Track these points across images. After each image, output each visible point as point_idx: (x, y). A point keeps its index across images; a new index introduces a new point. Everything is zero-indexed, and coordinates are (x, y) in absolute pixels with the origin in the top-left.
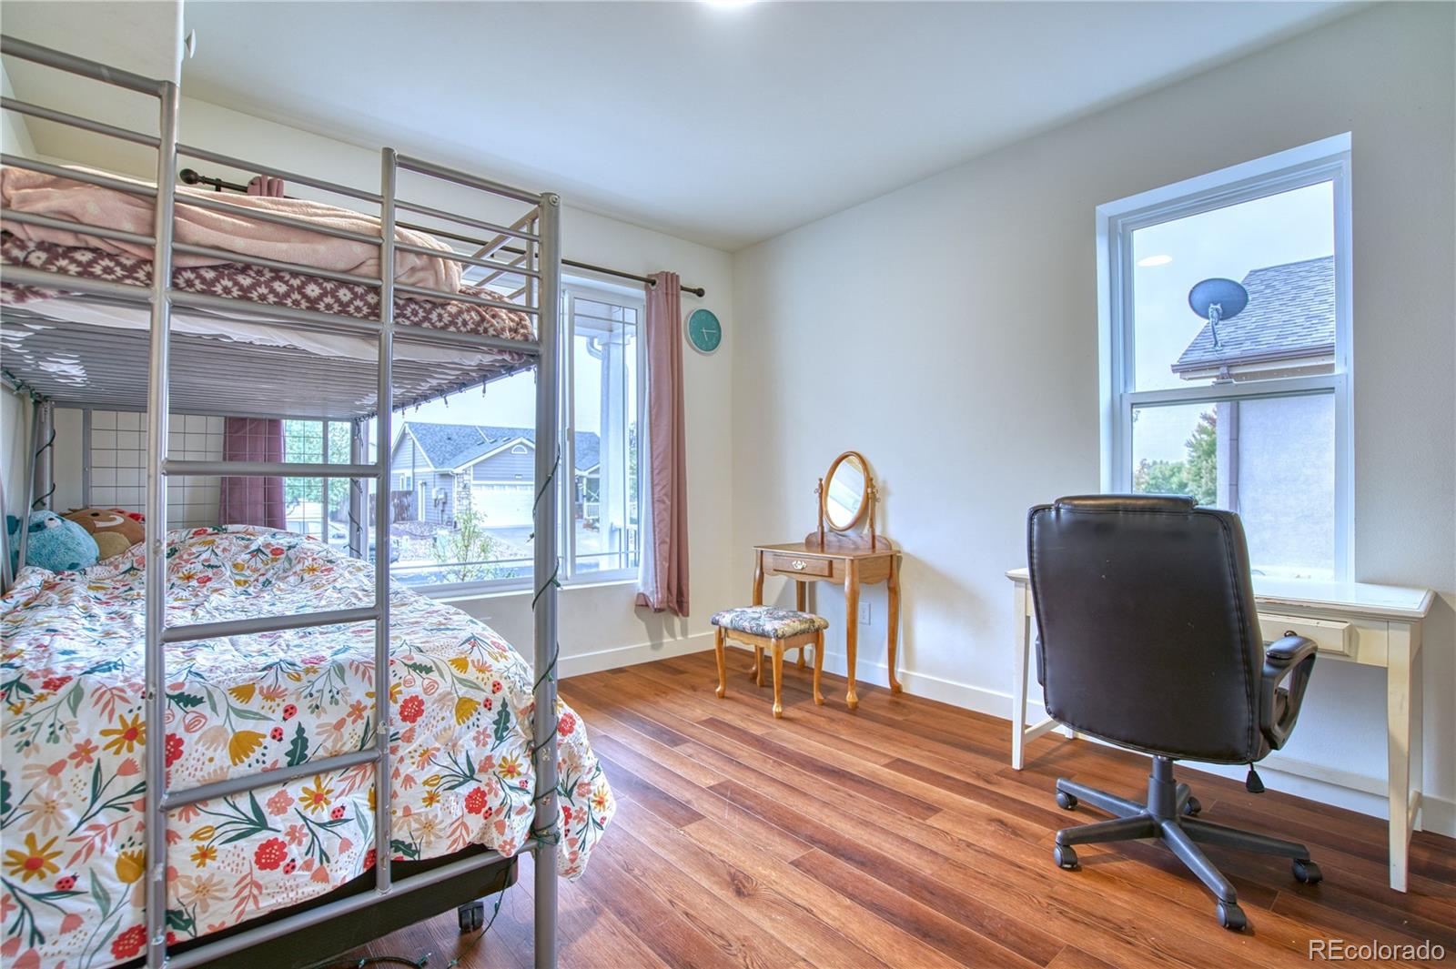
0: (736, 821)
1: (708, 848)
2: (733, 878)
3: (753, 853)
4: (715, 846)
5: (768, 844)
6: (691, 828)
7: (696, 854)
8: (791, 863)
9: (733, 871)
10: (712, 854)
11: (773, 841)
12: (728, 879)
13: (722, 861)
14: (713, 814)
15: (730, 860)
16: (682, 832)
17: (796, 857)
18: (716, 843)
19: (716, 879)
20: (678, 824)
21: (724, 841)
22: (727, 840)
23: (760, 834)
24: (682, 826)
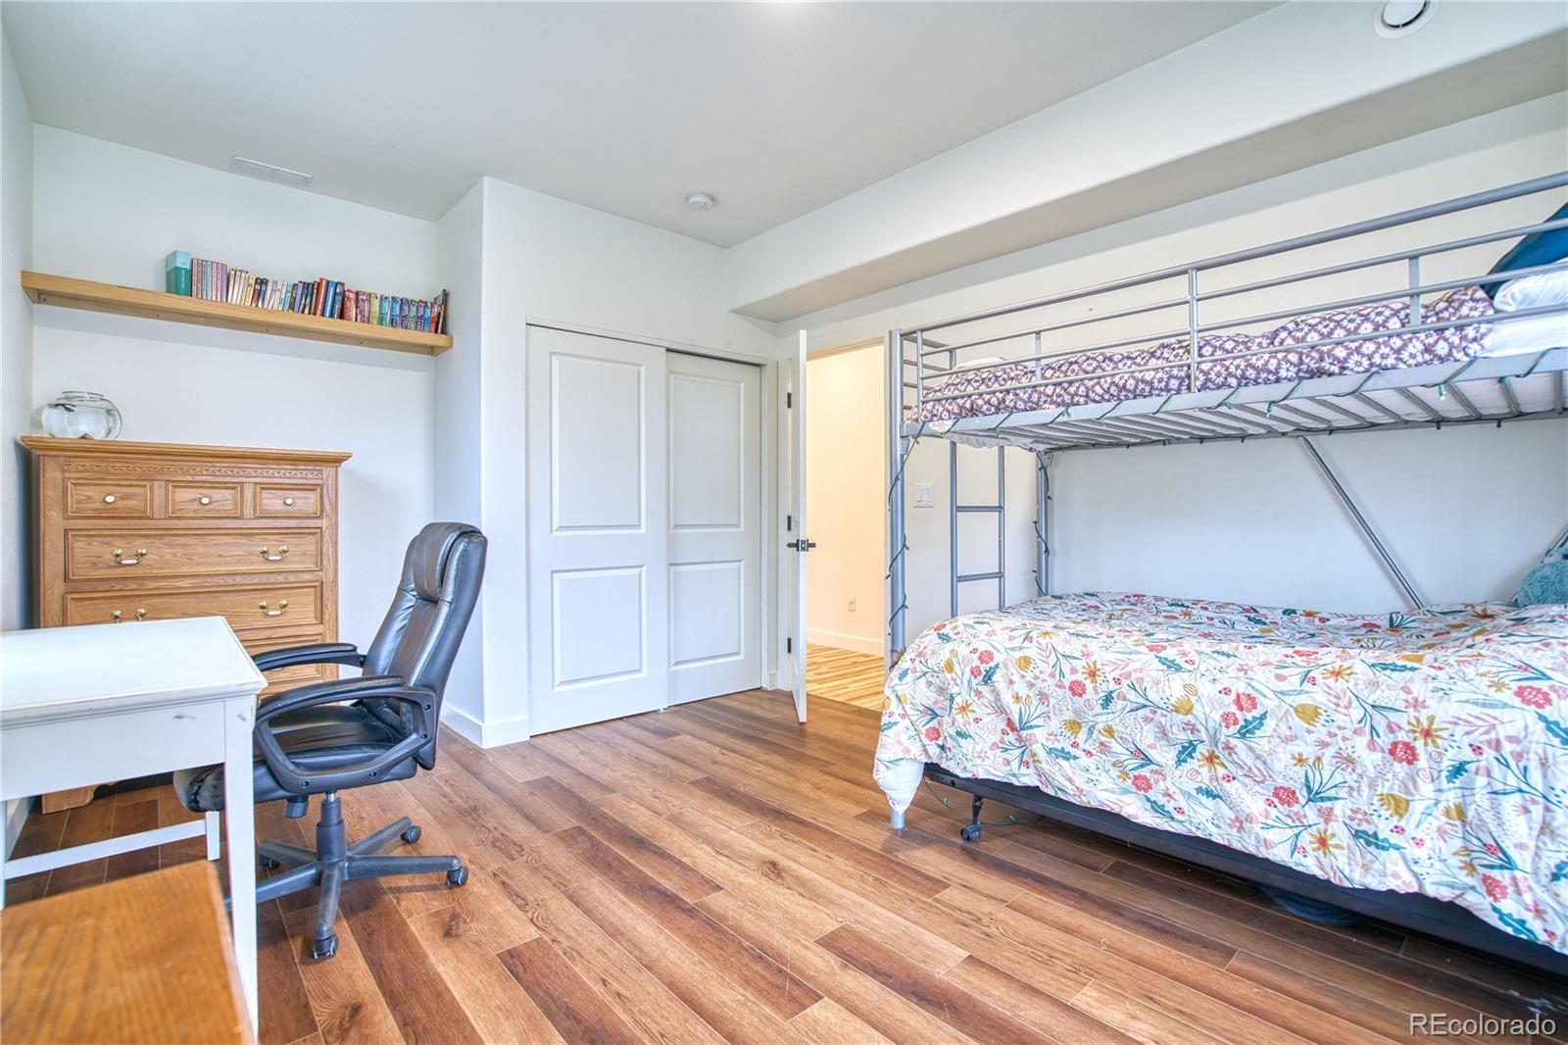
0: (777, 936)
1: (806, 902)
2: (779, 875)
3: (758, 897)
4: (798, 904)
5: (742, 908)
6: (830, 926)
7: (818, 896)
8: (722, 889)
9: (779, 881)
10: (801, 895)
11: (735, 911)
12: (783, 874)
13: (789, 889)
14: (807, 948)
15: (781, 889)
16: (839, 919)
17: (714, 895)
18: (798, 908)
19: (795, 874)
20: (848, 931)
21: (790, 910)
22: (787, 912)
23: (749, 920)
24: (842, 928)
